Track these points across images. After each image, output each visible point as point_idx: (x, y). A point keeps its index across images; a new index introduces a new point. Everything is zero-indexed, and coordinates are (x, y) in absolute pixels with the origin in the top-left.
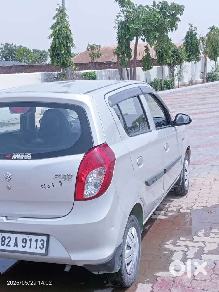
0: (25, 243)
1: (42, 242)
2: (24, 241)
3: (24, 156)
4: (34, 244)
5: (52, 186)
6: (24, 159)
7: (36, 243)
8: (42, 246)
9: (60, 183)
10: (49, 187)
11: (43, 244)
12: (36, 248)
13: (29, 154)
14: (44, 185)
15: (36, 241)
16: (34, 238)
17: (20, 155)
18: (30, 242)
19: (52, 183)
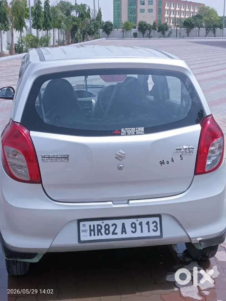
0: (135, 227)
1: (155, 224)
2: (133, 225)
3: (135, 130)
4: (145, 227)
5: (172, 161)
6: (135, 134)
7: (147, 225)
8: (155, 229)
9: (181, 157)
10: (168, 163)
11: (156, 226)
12: (149, 231)
13: (141, 128)
14: (163, 161)
15: (148, 223)
16: (144, 221)
17: (131, 130)
18: (140, 226)
19: (172, 158)
